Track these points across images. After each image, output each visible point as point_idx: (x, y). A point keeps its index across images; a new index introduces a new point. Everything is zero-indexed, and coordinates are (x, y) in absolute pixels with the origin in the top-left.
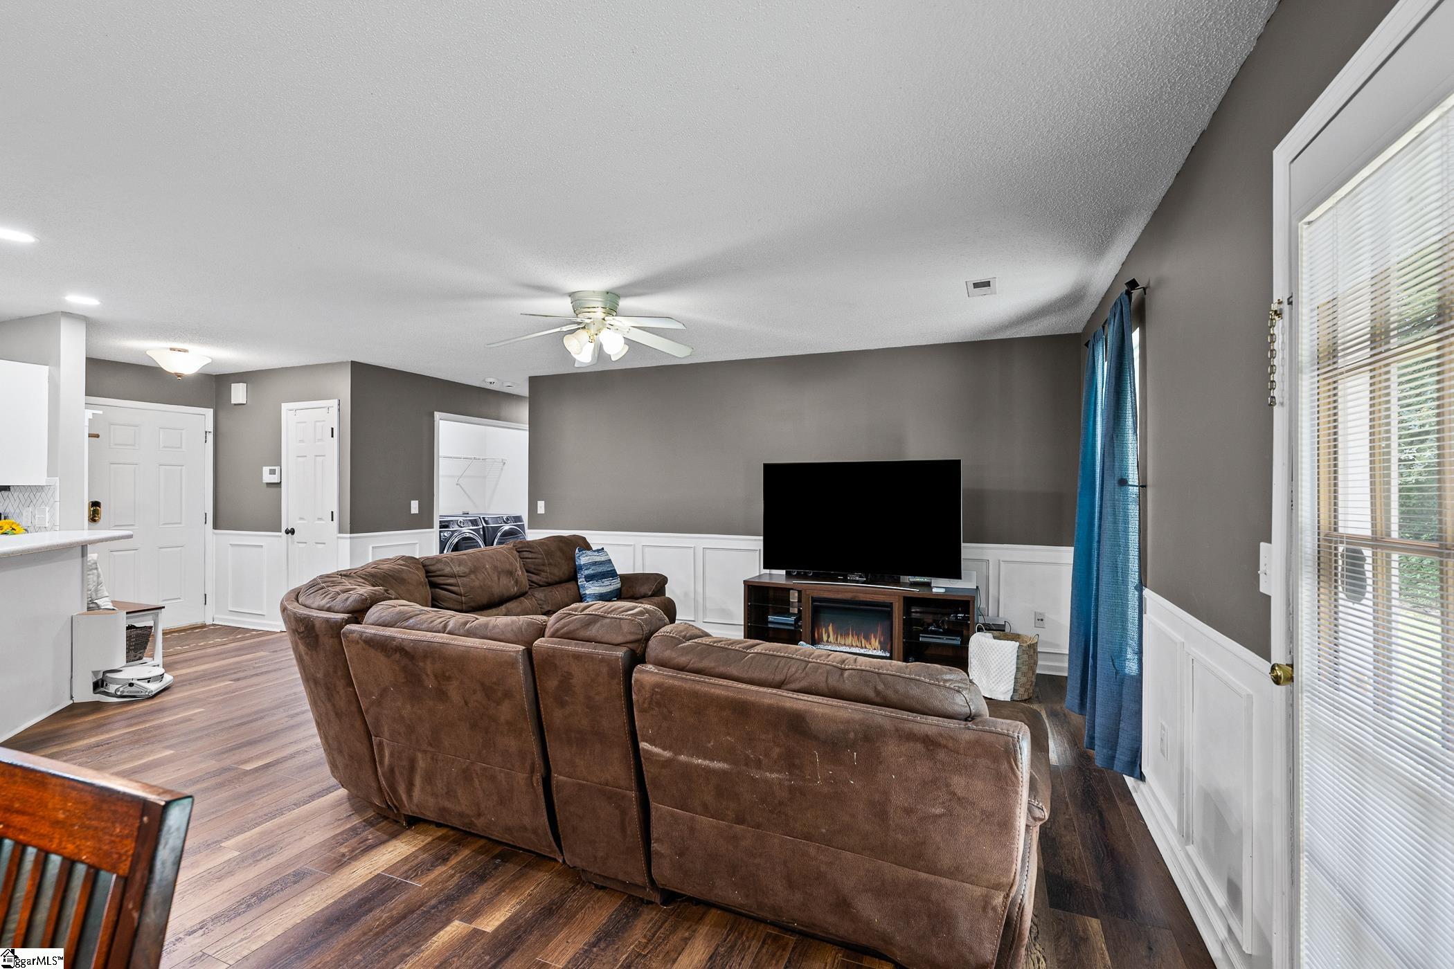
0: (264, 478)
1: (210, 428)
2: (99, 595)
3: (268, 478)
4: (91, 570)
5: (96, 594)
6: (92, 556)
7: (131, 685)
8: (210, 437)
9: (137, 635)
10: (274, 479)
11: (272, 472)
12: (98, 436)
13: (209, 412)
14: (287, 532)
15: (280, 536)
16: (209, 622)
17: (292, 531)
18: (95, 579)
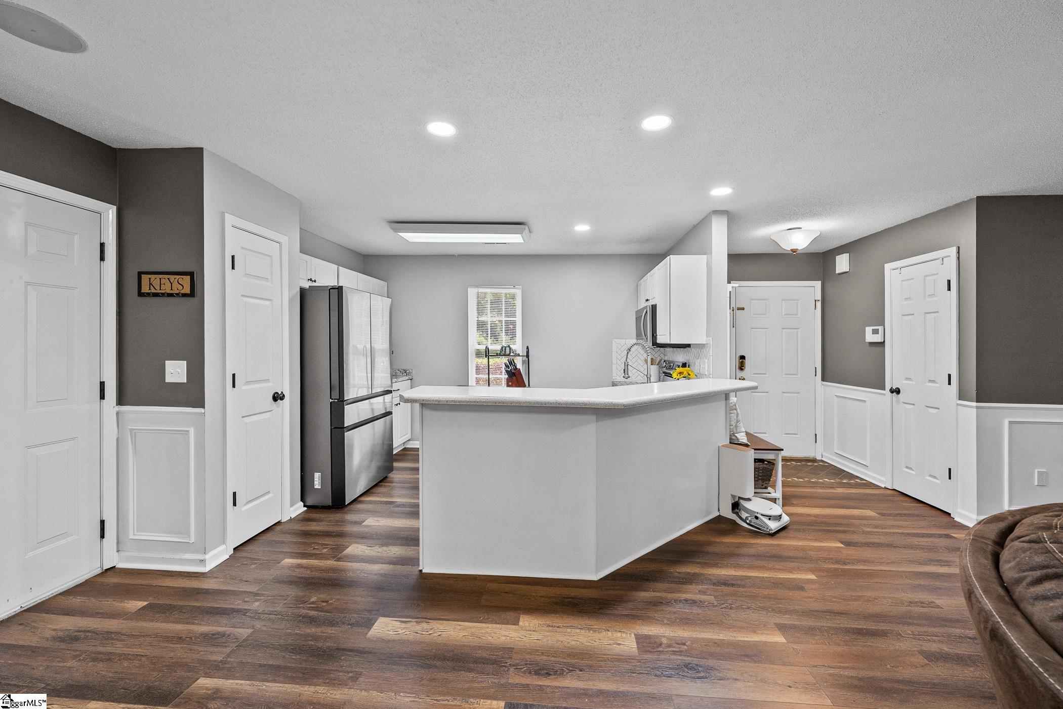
0: (866, 338)
1: (819, 297)
2: (738, 430)
3: (870, 337)
4: (733, 410)
5: (736, 429)
6: (733, 399)
7: (757, 518)
8: (819, 304)
9: (764, 469)
10: (878, 338)
11: (875, 332)
12: (743, 309)
13: (818, 284)
14: (892, 391)
15: (884, 394)
16: (819, 458)
17: (897, 391)
18: (735, 417)
